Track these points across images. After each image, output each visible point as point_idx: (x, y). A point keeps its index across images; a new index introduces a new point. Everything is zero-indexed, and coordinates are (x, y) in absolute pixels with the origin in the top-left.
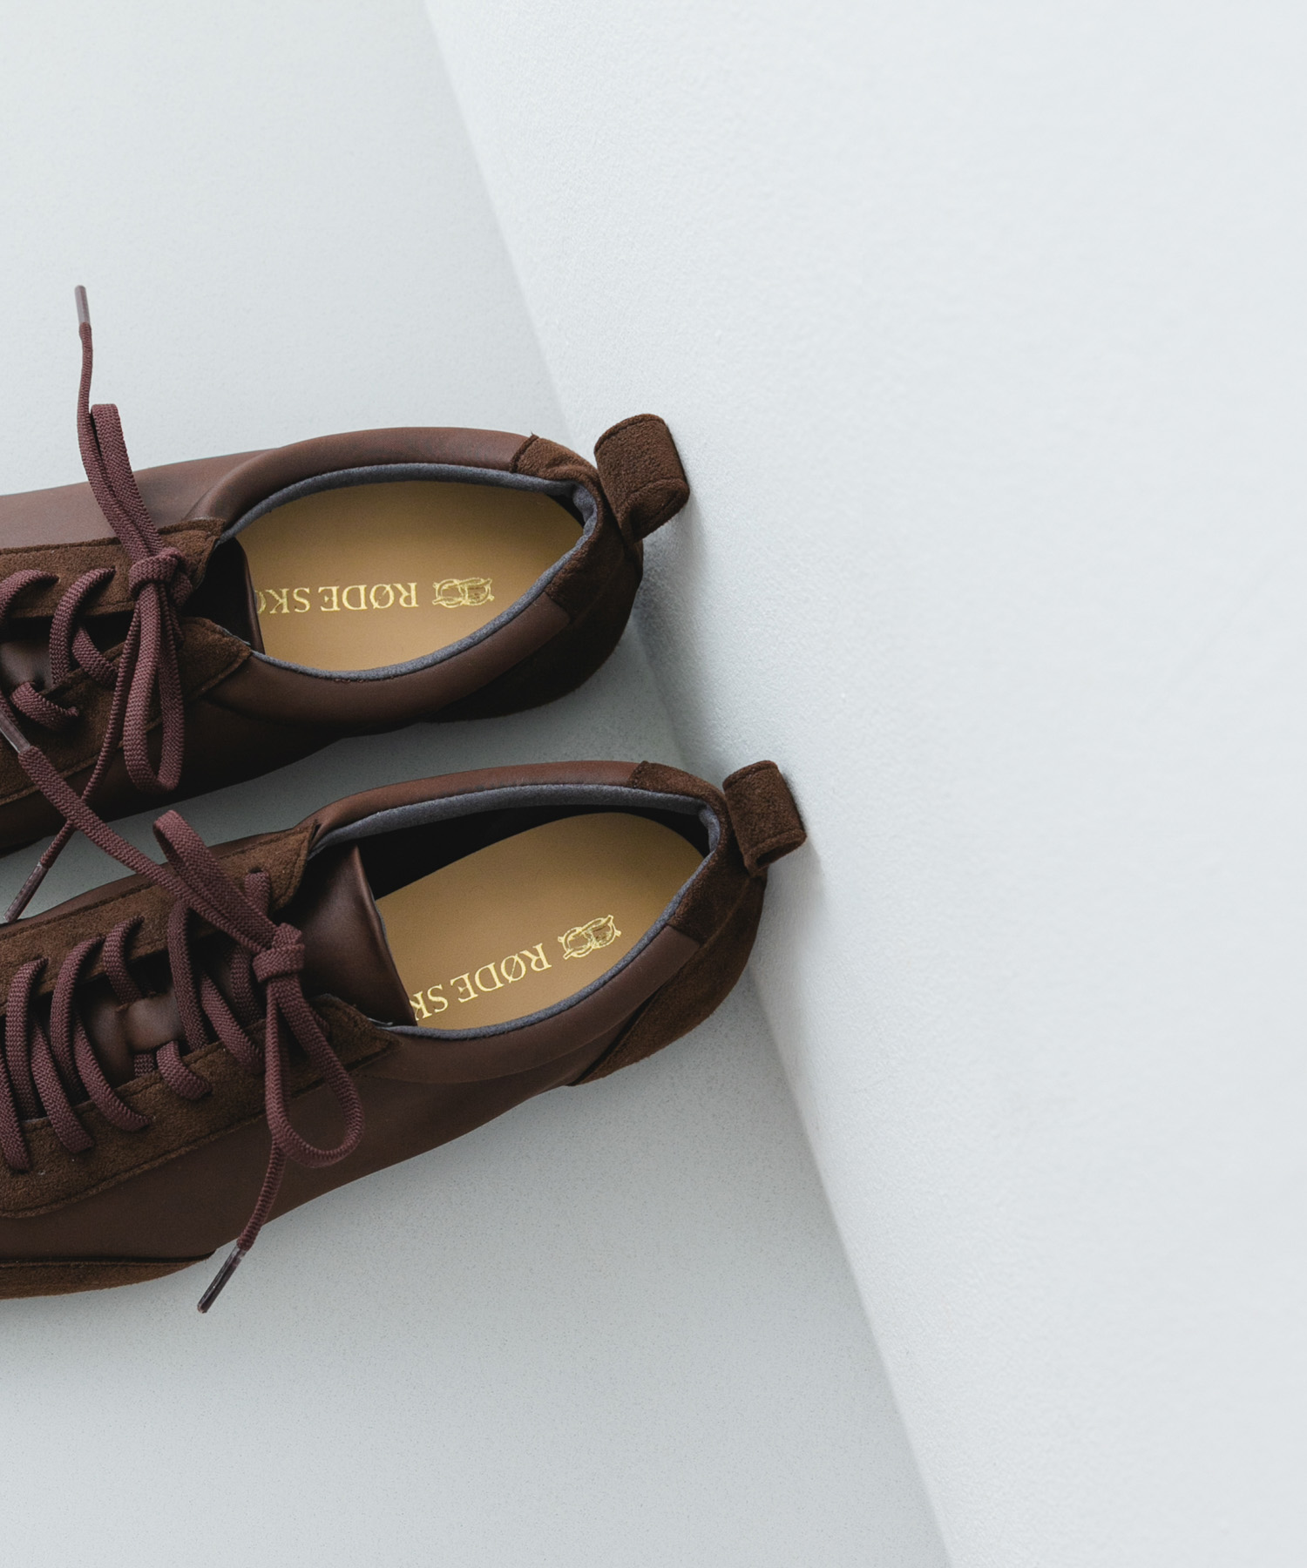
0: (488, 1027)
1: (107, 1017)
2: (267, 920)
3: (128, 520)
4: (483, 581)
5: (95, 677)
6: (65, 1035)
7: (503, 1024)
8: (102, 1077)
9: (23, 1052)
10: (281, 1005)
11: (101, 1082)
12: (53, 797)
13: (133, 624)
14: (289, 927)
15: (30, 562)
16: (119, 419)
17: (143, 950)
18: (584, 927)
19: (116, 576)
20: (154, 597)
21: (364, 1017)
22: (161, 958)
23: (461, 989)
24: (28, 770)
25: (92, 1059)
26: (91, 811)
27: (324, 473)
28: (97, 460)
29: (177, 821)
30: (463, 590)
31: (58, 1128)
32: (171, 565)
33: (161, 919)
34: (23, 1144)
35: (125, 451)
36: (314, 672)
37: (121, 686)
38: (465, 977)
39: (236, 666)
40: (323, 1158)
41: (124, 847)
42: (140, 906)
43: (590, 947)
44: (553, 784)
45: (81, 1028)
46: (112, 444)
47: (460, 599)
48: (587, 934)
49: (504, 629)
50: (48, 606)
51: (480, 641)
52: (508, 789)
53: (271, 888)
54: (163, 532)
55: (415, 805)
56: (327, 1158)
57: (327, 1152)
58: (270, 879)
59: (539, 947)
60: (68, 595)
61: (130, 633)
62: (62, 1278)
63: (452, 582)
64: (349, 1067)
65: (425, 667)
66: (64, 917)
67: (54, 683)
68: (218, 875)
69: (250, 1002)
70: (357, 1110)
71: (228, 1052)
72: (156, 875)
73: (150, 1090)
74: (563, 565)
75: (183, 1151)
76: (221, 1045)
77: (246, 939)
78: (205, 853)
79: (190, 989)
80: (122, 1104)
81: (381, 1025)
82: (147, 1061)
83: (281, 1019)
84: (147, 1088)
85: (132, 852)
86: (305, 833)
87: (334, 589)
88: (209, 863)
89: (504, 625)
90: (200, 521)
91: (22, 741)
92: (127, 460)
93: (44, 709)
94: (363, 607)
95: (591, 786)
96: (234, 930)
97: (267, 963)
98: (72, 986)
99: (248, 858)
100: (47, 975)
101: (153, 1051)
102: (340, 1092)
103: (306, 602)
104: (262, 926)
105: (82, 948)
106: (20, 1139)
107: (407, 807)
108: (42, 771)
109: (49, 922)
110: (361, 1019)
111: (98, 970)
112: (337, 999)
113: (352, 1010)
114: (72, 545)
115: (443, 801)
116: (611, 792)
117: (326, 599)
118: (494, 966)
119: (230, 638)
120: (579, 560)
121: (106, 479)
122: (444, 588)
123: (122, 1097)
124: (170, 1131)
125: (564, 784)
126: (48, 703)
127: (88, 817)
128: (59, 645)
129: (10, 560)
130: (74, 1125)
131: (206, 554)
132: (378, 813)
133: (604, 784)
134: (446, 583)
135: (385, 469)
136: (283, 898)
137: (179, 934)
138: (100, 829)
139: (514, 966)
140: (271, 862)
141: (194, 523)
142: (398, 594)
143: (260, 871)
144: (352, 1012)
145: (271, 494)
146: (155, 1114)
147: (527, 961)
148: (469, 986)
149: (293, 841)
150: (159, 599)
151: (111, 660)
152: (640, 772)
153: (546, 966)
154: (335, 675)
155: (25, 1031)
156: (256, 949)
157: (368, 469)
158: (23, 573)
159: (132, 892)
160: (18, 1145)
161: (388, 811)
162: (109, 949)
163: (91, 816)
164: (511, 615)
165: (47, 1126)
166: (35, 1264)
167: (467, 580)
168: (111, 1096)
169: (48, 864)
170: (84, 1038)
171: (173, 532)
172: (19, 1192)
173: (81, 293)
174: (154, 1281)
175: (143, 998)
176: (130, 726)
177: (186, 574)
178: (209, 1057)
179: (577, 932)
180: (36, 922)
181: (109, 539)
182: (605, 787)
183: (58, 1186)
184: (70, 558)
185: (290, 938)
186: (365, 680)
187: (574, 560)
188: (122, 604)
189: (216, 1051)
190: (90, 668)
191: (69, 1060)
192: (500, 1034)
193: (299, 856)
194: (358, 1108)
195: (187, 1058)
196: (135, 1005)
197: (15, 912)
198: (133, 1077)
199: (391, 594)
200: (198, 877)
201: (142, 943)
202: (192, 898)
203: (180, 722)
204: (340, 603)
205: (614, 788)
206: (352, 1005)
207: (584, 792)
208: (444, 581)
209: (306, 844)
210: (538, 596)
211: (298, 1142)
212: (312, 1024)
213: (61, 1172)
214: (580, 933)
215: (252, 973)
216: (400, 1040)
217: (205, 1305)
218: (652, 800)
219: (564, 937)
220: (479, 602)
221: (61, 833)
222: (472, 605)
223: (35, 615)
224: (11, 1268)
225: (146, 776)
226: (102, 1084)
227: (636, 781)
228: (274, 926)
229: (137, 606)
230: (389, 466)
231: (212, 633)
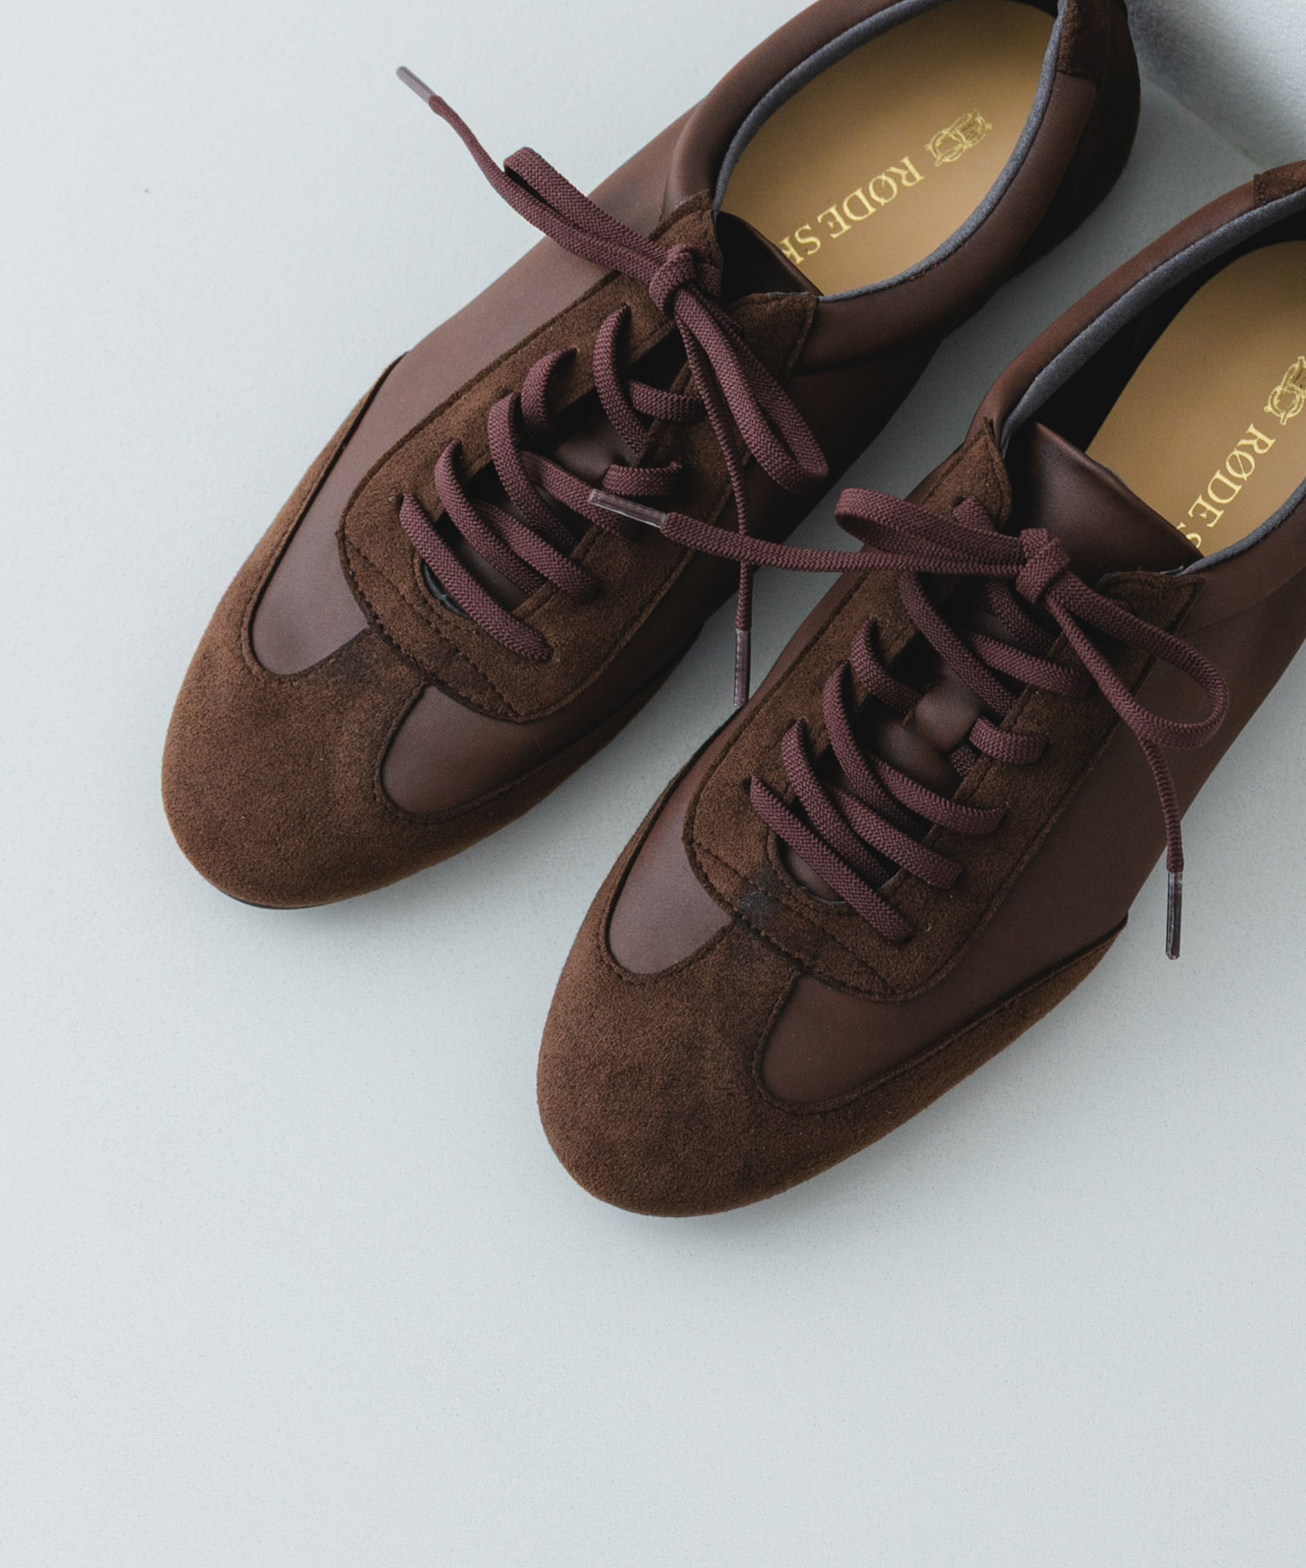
0: (1271, 518)
1: (899, 740)
2: (1005, 537)
3: (615, 246)
4: (970, 116)
5: (677, 419)
6: (870, 777)
7: (1283, 506)
8: (933, 795)
9: (837, 822)
10: (1072, 609)
11: (935, 800)
12: (719, 550)
13: (685, 341)
14: (1030, 531)
15: (535, 353)
16: (540, 157)
17: (895, 648)
18: (1282, 384)
19: (633, 311)
20: (691, 301)
21: (1155, 574)
22: (919, 642)
23: (1204, 515)
24: (679, 539)
25: (913, 784)
26: (764, 542)
27: (767, 91)
28: (544, 209)
29: (860, 495)
30: (957, 136)
31: (920, 872)
32: (688, 261)
33: (893, 608)
34: (893, 911)
35: (568, 183)
36: (885, 284)
37: (712, 407)
38: (1200, 501)
39: (810, 321)
40: (1207, 728)
41: (819, 555)
42: (866, 608)
43: (1301, 399)
44: (1183, 250)
45: (880, 763)
46: (550, 183)
47: (960, 146)
48: (1289, 389)
49: (1040, 131)
50: (584, 381)
51: (1025, 158)
52: (1143, 281)
53: (985, 508)
54: (655, 237)
55: (1065, 351)
56: (1211, 726)
57: (1207, 721)
58: (979, 501)
59: (1252, 429)
60: (598, 357)
61: (688, 351)
62: (1004, 1025)
63: (941, 135)
64: (1171, 629)
65: (987, 216)
66: (791, 670)
67: (636, 452)
68: (934, 521)
69: (1033, 631)
70: (1206, 665)
71: (1043, 692)
72: (869, 562)
73: (987, 779)
74: (1060, 34)
75: (1054, 820)
76: (1033, 688)
77: (998, 567)
78: (908, 508)
79: (966, 655)
80: (969, 809)
81: (1175, 573)
82: (965, 754)
83: (1081, 622)
84: (983, 779)
85: (830, 555)
86: (982, 438)
87: (833, 210)
88: (918, 514)
89: (1039, 128)
90: (683, 206)
91: (656, 514)
92: (575, 190)
93: (647, 479)
94: (871, 210)
95: (1222, 229)
96: (981, 566)
97: (1032, 578)
98: (847, 726)
99: (942, 496)
100: (813, 735)
101: (965, 740)
102: (1178, 660)
103: (813, 239)
104: (1005, 545)
105: (832, 686)
106: (888, 907)
107: (1059, 356)
108: (694, 531)
109: (779, 685)
110: (1154, 577)
111: (861, 696)
112: (1118, 573)
113: (1140, 574)
114: (567, 311)
115: (1089, 330)
116: (1245, 223)
117: (831, 224)
118: (1221, 473)
119: (786, 299)
120: (1073, 20)
121: (566, 220)
122: (937, 144)
123: (963, 801)
124: (1030, 808)
125: (1193, 243)
126: (647, 471)
127: (766, 548)
128: (620, 411)
129: (514, 362)
130: (934, 859)
131: (711, 232)
132: (1037, 378)
133: (1233, 220)
134: (936, 139)
135: (823, 54)
136: (1003, 510)
137: (923, 608)
138: (785, 553)
139: (1240, 461)
140: (968, 484)
141: (677, 211)
142: (897, 178)
143: (964, 499)
144: (1140, 576)
145: (730, 142)
146: (1005, 799)
147: (1249, 449)
148: (1209, 508)
149: (976, 451)
150: (697, 300)
151: (681, 392)
152: (1260, 187)
153: (1270, 442)
154: (907, 275)
155: (827, 800)
156: (1013, 571)
157: (805, 63)
158: (538, 364)
159: (844, 603)
160: (890, 915)
161: (1044, 371)
162: (861, 667)
163: (767, 546)
164: (1040, 115)
165: (906, 879)
166: (971, 1027)
167: (954, 124)
168: (953, 807)
169: (747, 626)
170: (890, 770)
171: (662, 234)
172: (917, 961)
173: (405, 74)
174: (1090, 976)
175: (923, 695)
176: (751, 435)
177: (706, 262)
178: (1027, 709)
179: (1279, 393)
180: (768, 693)
181: (601, 281)
182: (1236, 221)
183: (951, 931)
184: (573, 324)
185: (1040, 539)
186: (938, 263)
187: (1068, 23)
188: (657, 333)
189: (1029, 698)
190: (666, 412)
191: (889, 801)
192: (1287, 518)
193: (992, 460)
194: (1206, 663)
195: (1005, 724)
196: (919, 707)
197: (742, 692)
198: (962, 779)
199: (891, 181)
200: (916, 535)
201: (890, 642)
202: (919, 562)
203: (791, 407)
204: (847, 220)
205: (1245, 216)
206: (1136, 569)
207: (1218, 238)
208: (933, 139)
209: (991, 445)
210: (1054, 79)
211: (1174, 728)
212: (1114, 609)
213: (946, 915)
214: (1282, 392)
215: (1019, 599)
216: (1203, 577)
217: (1174, 949)
218: (1290, 204)
219: (1270, 405)
220: (979, 137)
221: (741, 586)
222: (975, 144)
223: (576, 397)
224: (949, 1045)
225: (797, 475)
226: (938, 800)
227: (1262, 196)
228: (1016, 539)
229: (679, 322)
230: (825, 48)
231: (767, 303)
